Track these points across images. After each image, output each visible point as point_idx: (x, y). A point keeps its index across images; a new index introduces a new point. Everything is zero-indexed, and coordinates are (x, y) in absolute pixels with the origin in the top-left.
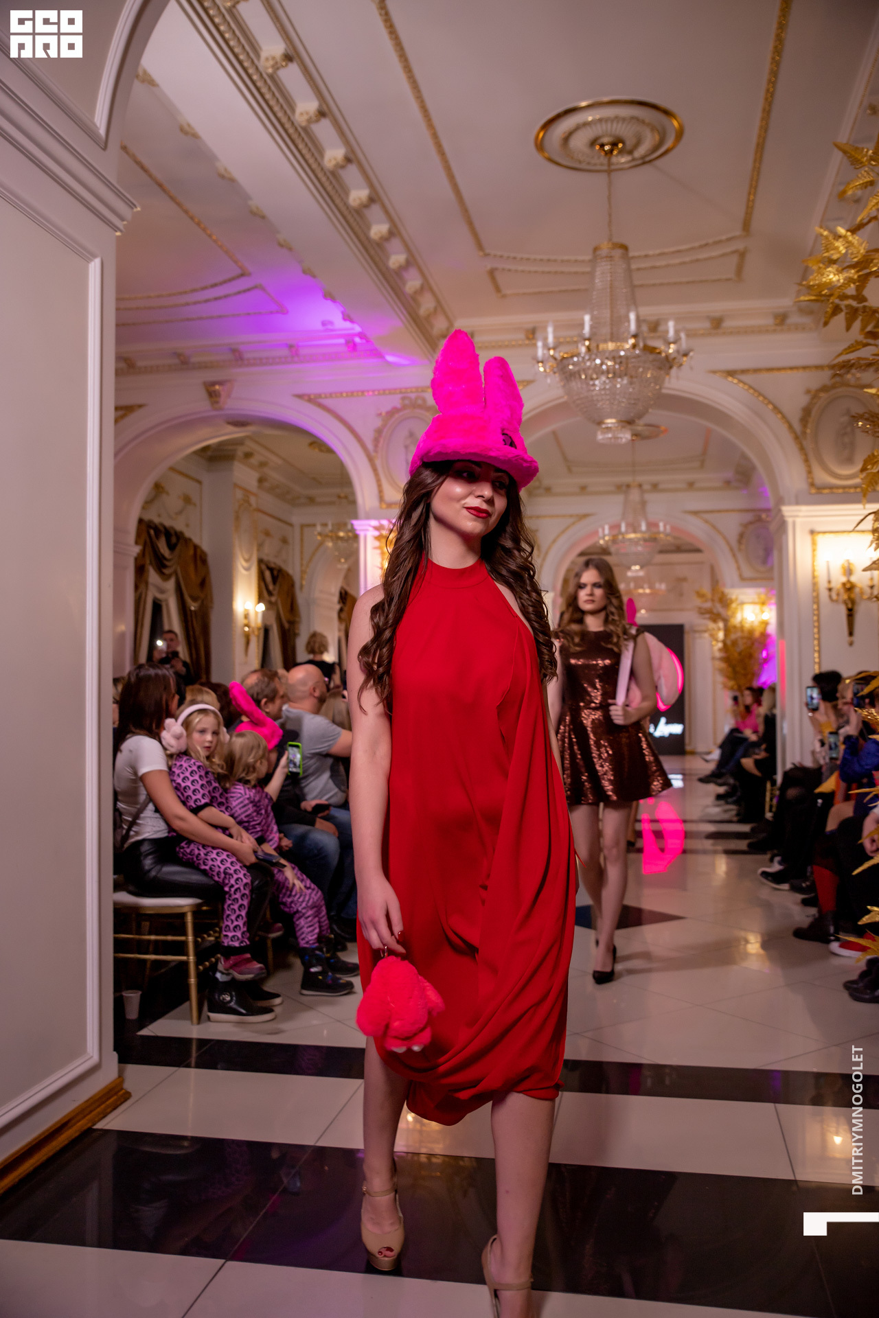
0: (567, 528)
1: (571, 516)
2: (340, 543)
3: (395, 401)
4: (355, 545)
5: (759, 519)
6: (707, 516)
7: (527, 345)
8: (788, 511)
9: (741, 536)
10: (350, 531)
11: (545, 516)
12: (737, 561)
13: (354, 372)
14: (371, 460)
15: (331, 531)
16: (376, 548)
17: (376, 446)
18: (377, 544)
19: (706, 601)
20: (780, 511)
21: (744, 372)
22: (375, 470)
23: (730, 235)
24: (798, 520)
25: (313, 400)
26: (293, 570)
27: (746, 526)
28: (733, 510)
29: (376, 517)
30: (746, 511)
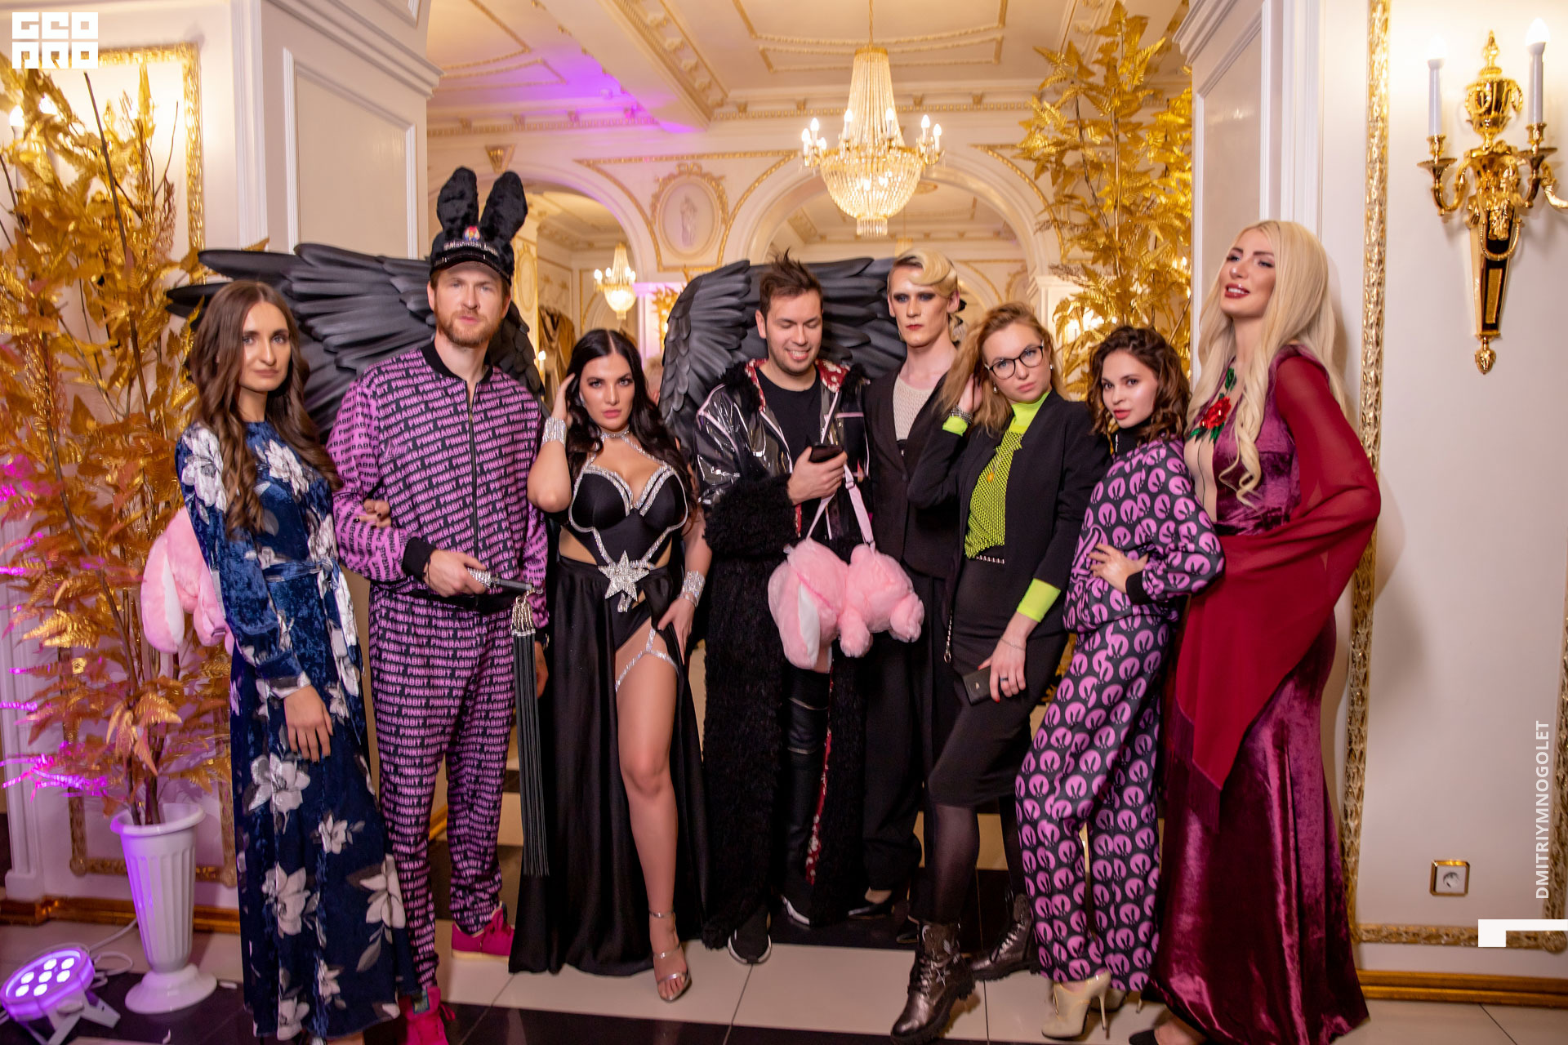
3: (670, 167)
6: (977, 266)
7: (798, 114)
9: (1010, 285)
13: (631, 141)
14: (649, 223)
16: (650, 312)
17: (654, 212)
18: (655, 307)
21: (1002, 147)
22: (652, 233)
23: (986, 27)
25: (592, 165)
26: (572, 314)
28: (1002, 261)
29: (655, 281)
30: (1015, 261)
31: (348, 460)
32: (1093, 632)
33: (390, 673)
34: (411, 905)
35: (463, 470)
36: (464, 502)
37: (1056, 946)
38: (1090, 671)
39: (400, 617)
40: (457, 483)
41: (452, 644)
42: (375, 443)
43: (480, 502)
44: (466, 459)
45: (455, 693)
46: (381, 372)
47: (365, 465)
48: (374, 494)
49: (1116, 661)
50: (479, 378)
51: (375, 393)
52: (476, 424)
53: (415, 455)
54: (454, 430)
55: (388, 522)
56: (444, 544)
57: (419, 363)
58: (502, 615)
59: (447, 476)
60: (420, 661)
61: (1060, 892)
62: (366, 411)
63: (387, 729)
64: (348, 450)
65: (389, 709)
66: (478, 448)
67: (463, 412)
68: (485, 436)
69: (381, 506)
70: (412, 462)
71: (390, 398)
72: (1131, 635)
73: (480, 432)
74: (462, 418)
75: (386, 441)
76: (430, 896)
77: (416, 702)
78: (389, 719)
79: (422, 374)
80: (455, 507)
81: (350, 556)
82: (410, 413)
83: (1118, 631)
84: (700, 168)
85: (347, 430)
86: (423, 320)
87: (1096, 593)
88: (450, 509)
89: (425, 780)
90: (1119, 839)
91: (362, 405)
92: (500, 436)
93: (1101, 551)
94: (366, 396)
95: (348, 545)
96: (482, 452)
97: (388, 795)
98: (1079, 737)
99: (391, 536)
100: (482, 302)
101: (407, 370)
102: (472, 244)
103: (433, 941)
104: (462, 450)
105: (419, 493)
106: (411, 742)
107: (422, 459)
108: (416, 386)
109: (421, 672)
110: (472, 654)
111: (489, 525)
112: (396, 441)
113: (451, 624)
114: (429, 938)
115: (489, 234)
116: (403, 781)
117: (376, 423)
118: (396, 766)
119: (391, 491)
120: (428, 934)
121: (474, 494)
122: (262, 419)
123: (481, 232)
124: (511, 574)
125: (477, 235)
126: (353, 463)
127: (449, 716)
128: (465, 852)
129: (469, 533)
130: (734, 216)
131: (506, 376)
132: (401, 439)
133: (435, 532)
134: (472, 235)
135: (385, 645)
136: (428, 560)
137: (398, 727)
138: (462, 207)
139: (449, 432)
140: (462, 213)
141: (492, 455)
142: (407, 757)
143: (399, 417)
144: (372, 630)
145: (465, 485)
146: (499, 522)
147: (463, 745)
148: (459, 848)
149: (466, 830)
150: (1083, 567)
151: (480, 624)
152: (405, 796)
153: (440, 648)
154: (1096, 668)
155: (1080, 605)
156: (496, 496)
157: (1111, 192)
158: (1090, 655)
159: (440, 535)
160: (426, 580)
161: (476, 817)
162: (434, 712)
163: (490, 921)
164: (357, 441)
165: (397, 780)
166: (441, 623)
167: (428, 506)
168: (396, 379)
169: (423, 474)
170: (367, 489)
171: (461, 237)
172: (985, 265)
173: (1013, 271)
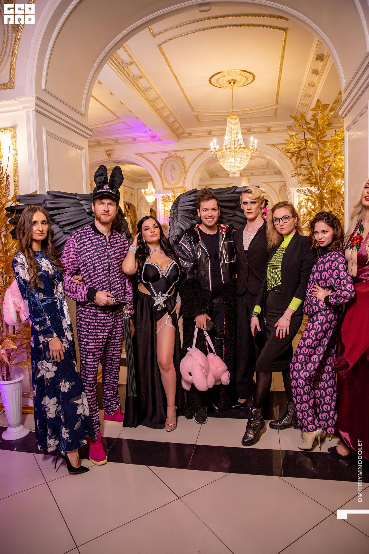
1: (225, 184)
3: (167, 155)
6: (269, 184)
7: (209, 136)
8: (291, 189)
9: (280, 190)
12: (279, 198)
13: (154, 146)
14: (160, 174)
16: (162, 203)
17: (161, 170)
18: (162, 202)
21: (277, 144)
22: (161, 177)
23: (272, 105)
25: (140, 155)
26: (135, 204)
28: (277, 182)
29: (162, 193)
30: (282, 182)
31: (68, 263)
32: (313, 315)
33: (83, 331)
34: (91, 406)
35: (105, 265)
36: (106, 275)
37: (304, 420)
38: (313, 328)
39: (86, 313)
40: (104, 269)
41: (103, 321)
42: (77, 256)
43: (111, 275)
44: (106, 261)
45: (105, 337)
46: (78, 234)
47: (74, 264)
48: (77, 274)
49: (321, 324)
50: (109, 234)
51: (76, 240)
52: (109, 249)
53: (90, 260)
54: (102, 252)
55: (82, 282)
56: (100, 289)
57: (90, 230)
58: (119, 311)
59: (100, 267)
60: (93, 327)
61: (305, 402)
62: (73, 246)
63: (83, 349)
64: (68, 259)
65: (83, 343)
66: (110, 257)
67: (105, 246)
68: (112, 253)
69: (80, 277)
70: (89, 263)
71: (81, 242)
72: (326, 316)
73: (110, 252)
74: (104, 248)
75: (80, 256)
76: (97, 403)
77: (92, 341)
78: (83, 346)
79: (91, 234)
80: (103, 277)
81: (70, 294)
82: (88, 246)
83: (323, 315)
84: (176, 155)
85: (68, 253)
86: (91, 216)
87: (314, 302)
88: (101, 277)
89: (95, 366)
90: (323, 383)
91: (72, 244)
92: (117, 253)
93: (316, 288)
94: (73, 241)
95: (69, 290)
96: (111, 259)
97: (83, 371)
98: (310, 350)
99: (83, 287)
100: (110, 209)
101: (86, 232)
102: (106, 190)
103: (98, 418)
104: (105, 258)
105: (92, 273)
106: (91, 354)
107: (92, 261)
108: (89, 237)
109: (93, 331)
110: (109, 324)
111: (114, 282)
112: (83, 256)
113: (103, 315)
114: (97, 417)
115: (112, 187)
116: (88, 366)
117: (77, 250)
118: (86, 361)
119: (82, 272)
120: (97, 416)
121: (109, 272)
122: (40, 250)
123: (109, 187)
124: (122, 298)
125: (108, 187)
126: (70, 263)
127: (103, 345)
128: (108, 388)
129: (108, 285)
130: (188, 171)
131: (118, 233)
132: (85, 255)
133: (97, 285)
134: (106, 187)
135: (82, 322)
136: (95, 295)
137: (87, 349)
138: (103, 178)
139: (100, 252)
140: (102, 181)
141: (114, 259)
142: (89, 358)
143: (84, 248)
144: (77, 318)
145: (106, 270)
146: (117, 281)
147: (107, 353)
148: (106, 387)
149: (108, 381)
150: (310, 293)
151: (112, 315)
152: (89, 371)
153: (99, 323)
154: (315, 327)
155: (309, 306)
156: (116, 273)
157: (317, 164)
158: (313, 323)
159: (99, 286)
160: (95, 301)
161: (111, 377)
162: (98, 344)
163: (116, 410)
164: (71, 256)
165: (86, 366)
166: (100, 315)
167: (94, 277)
168: (83, 236)
169: (93, 267)
170: (74, 272)
171: (102, 188)
172: (272, 183)
173: (281, 185)
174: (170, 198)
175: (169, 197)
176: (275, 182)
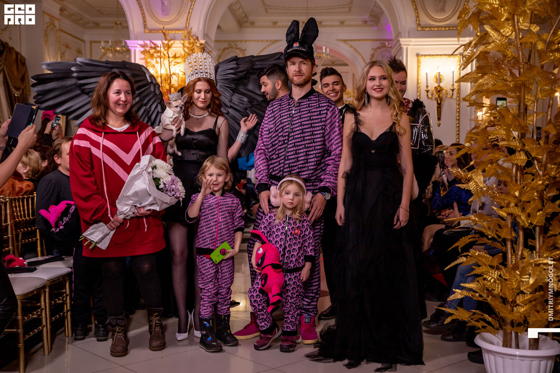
0: (265, 48)
1: (267, 41)
2: (117, 53)
4: (128, 56)
5: (384, 46)
6: (351, 43)
8: (403, 41)
9: (373, 56)
10: (124, 47)
11: (250, 41)
15: (111, 47)
18: (143, 56)
19: (350, 97)
20: (399, 40)
24: (409, 47)
27: (375, 50)
28: (368, 40)
29: (143, 39)
30: (376, 40)
172: (357, 42)
173: (375, 47)
174: (159, 49)
175: (158, 47)
176: (364, 40)
